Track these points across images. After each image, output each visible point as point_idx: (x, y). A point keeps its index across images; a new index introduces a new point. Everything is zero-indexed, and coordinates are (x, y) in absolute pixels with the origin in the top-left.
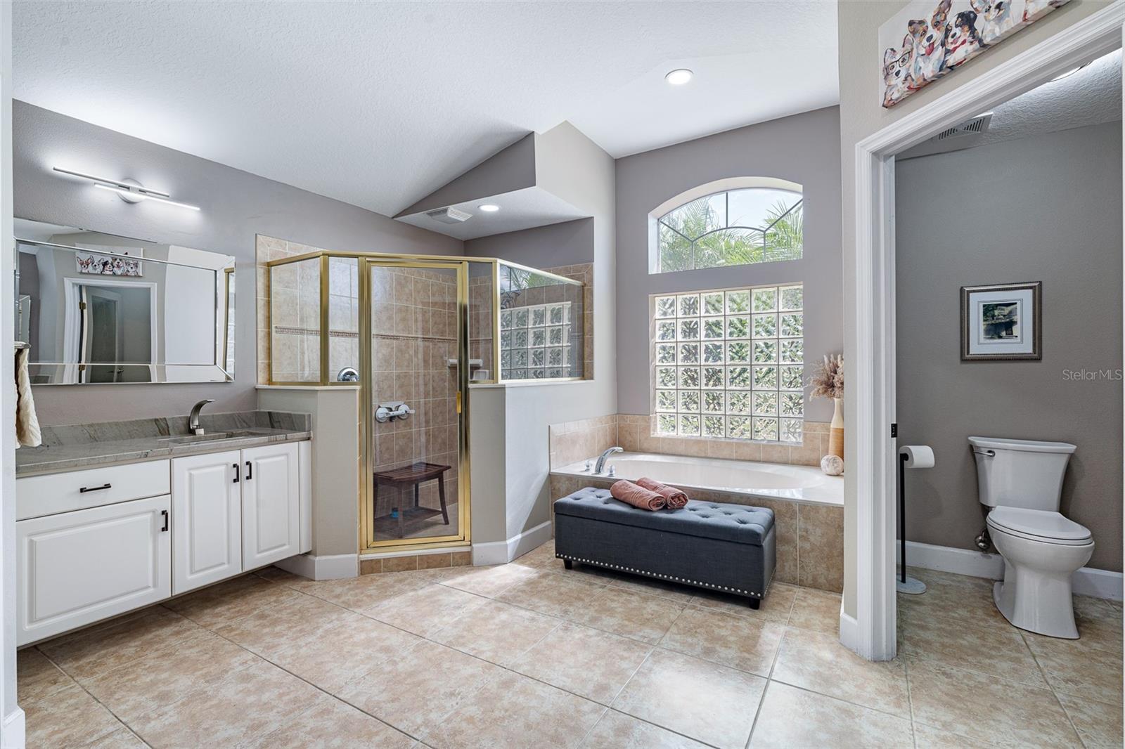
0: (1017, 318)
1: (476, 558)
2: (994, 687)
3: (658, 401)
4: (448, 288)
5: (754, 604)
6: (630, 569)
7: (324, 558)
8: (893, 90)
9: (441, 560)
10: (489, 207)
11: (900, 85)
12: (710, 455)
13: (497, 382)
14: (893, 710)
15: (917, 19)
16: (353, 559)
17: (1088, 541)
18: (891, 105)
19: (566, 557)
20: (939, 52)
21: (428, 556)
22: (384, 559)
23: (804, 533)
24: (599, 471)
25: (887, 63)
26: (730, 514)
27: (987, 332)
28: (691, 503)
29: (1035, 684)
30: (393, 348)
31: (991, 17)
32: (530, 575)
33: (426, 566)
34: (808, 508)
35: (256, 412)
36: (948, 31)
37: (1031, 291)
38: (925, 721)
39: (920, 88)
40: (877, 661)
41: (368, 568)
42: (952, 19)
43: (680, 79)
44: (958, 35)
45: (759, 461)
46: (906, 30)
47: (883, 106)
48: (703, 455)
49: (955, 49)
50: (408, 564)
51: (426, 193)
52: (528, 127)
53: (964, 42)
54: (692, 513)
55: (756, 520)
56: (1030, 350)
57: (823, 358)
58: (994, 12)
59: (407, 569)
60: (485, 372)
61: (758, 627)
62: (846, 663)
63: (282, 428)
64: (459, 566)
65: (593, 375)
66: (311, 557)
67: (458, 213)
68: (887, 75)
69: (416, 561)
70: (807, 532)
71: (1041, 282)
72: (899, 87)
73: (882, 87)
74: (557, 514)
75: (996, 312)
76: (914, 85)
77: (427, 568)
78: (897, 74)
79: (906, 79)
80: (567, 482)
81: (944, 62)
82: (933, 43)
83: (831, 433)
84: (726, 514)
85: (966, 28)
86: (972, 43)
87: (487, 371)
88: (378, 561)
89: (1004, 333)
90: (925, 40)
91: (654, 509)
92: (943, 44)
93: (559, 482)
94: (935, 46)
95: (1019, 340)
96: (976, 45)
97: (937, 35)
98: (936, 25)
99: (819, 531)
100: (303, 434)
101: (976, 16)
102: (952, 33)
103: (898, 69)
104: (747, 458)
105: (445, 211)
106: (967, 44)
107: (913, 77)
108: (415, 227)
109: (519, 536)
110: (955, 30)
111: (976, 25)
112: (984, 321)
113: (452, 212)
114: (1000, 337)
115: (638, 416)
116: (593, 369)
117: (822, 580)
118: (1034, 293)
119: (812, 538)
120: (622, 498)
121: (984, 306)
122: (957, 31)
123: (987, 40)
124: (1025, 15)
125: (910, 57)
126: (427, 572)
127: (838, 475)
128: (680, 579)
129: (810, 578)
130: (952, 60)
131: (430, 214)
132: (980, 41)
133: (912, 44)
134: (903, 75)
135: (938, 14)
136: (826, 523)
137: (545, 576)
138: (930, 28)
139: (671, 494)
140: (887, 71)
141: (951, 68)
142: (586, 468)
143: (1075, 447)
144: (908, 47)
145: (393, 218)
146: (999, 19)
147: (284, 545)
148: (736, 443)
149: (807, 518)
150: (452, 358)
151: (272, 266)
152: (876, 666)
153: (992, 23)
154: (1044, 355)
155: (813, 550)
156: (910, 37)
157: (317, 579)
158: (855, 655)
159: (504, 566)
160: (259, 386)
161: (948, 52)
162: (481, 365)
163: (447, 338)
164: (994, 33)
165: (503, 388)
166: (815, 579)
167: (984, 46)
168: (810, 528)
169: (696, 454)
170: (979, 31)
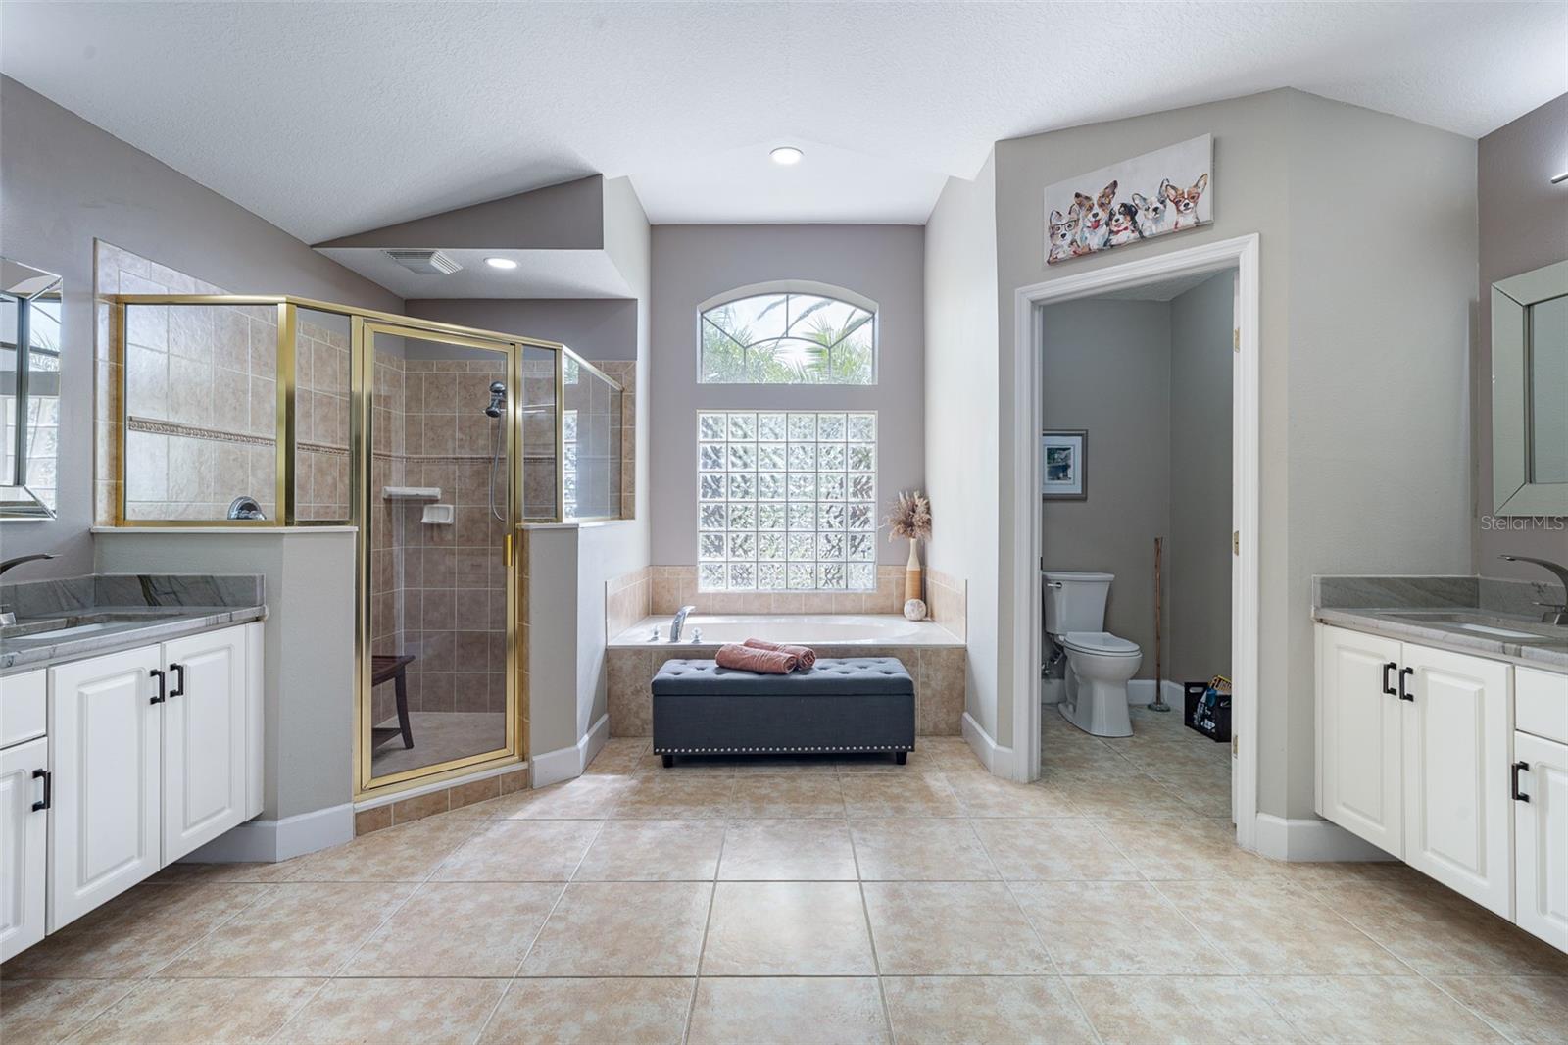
0: (1071, 462)
1: (539, 776)
2: (1114, 781)
3: (700, 548)
4: (385, 372)
5: (901, 759)
6: (760, 749)
7: (291, 820)
8: (1059, 250)
9: (486, 788)
10: (502, 262)
11: (1066, 247)
12: (773, 610)
13: (561, 521)
14: (1070, 814)
15: (1084, 193)
16: (342, 814)
17: (1136, 653)
18: (1054, 262)
19: (663, 750)
20: (1104, 230)
21: (465, 787)
22: (395, 804)
23: (926, 680)
24: (675, 638)
25: (1053, 223)
26: (866, 667)
27: (1050, 473)
28: (818, 663)
29: (1134, 773)
30: (310, 466)
31: (1150, 217)
32: (617, 785)
33: (461, 802)
34: (929, 652)
35: (96, 579)
36: (1112, 215)
37: (1080, 438)
38: (1093, 816)
39: (1083, 254)
40: (1031, 782)
41: (369, 823)
42: (1116, 205)
43: (787, 158)
44: (1121, 221)
45: (831, 613)
46: (1073, 200)
47: (1048, 262)
48: (766, 611)
49: (1119, 231)
50: (434, 805)
51: (391, 221)
52: (597, 167)
53: (1126, 229)
54: (826, 670)
55: (896, 669)
56: (1079, 491)
57: (898, 496)
58: (1151, 214)
59: (434, 813)
60: (448, 509)
61: (921, 779)
62: (1011, 790)
63: (182, 605)
64: (512, 792)
65: (634, 513)
66: (260, 824)
67: (445, 261)
68: (1052, 235)
69: (447, 798)
70: (928, 678)
71: (1087, 431)
72: (1064, 250)
73: (1048, 244)
74: (655, 696)
75: (1056, 456)
76: (1079, 251)
77: (464, 805)
78: (1064, 236)
79: (1072, 244)
80: (634, 657)
81: (1108, 240)
82: (1099, 220)
83: (908, 576)
84: (861, 667)
85: (1128, 218)
86: (1133, 232)
87: (451, 506)
88: (385, 809)
89: (1061, 476)
90: (1090, 215)
91: (788, 671)
92: (1108, 225)
93: (620, 659)
94: (1101, 223)
95: (1071, 482)
96: (1137, 234)
97: (1103, 216)
98: (1102, 205)
99: (940, 676)
100: (249, 612)
101: (1136, 212)
102: (1116, 217)
103: (1064, 232)
104: (818, 611)
105: (430, 254)
106: (1129, 231)
107: (1079, 243)
108: (343, 267)
109: (586, 738)
110: (1117, 216)
111: (1136, 217)
112: (1048, 463)
113: (440, 259)
114: (1059, 479)
115: (680, 567)
116: (634, 505)
117: (942, 726)
118: (1083, 440)
119: (933, 683)
120: (738, 666)
121: (1048, 449)
122: (1121, 217)
123: (1146, 234)
124: (1176, 224)
125: (1077, 225)
126: (468, 809)
127: (921, 620)
128: (824, 748)
129: (931, 725)
130: (1115, 240)
131: (395, 254)
132: (1140, 233)
133: (1078, 215)
134: (1069, 238)
135: (1103, 196)
136: (947, 666)
137: (647, 780)
138: (1096, 206)
139: (802, 653)
140: (1053, 231)
141: (1112, 246)
142: (653, 636)
143: (1113, 576)
144: (1074, 216)
145: (312, 246)
146: (1156, 220)
147: (223, 809)
148: (806, 594)
149: (929, 663)
150: (389, 486)
151: (127, 304)
152: (1032, 786)
153: (1150, 221)
154: (1089, 497)
155: (934, 696)
156: (1076, 207)
157: (279, 858)
158: (1012, 781)
159: (577, 780)
160: (99, 528)
161: (1111, 232)
162: (439, 497)
163: (382, 452)
164: (1152, 231)
165: (573, 530)
166: (936, 726)
167: (1142, 237)
168: (931, 673)
169: (757, 611)
170: (1139, 224)
